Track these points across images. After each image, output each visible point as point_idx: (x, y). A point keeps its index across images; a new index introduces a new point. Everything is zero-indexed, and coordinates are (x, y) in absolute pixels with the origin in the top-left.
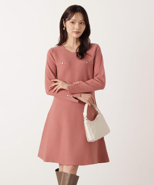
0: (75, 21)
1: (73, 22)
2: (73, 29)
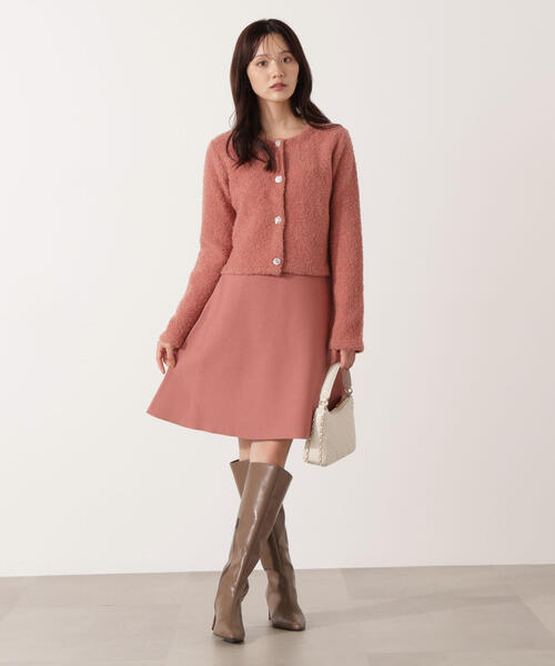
0: (266, 59)
1: (263, 63)
2: (267, 79)
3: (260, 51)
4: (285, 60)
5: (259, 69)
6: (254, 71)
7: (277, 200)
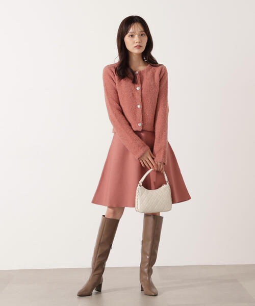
0: (133, 34)
1: (132, 36)
2: (133, 43)
3: (131, 30)
4: (142, 35)
5: (130, 38)
6: (127, 39)
7: (138, 97)
